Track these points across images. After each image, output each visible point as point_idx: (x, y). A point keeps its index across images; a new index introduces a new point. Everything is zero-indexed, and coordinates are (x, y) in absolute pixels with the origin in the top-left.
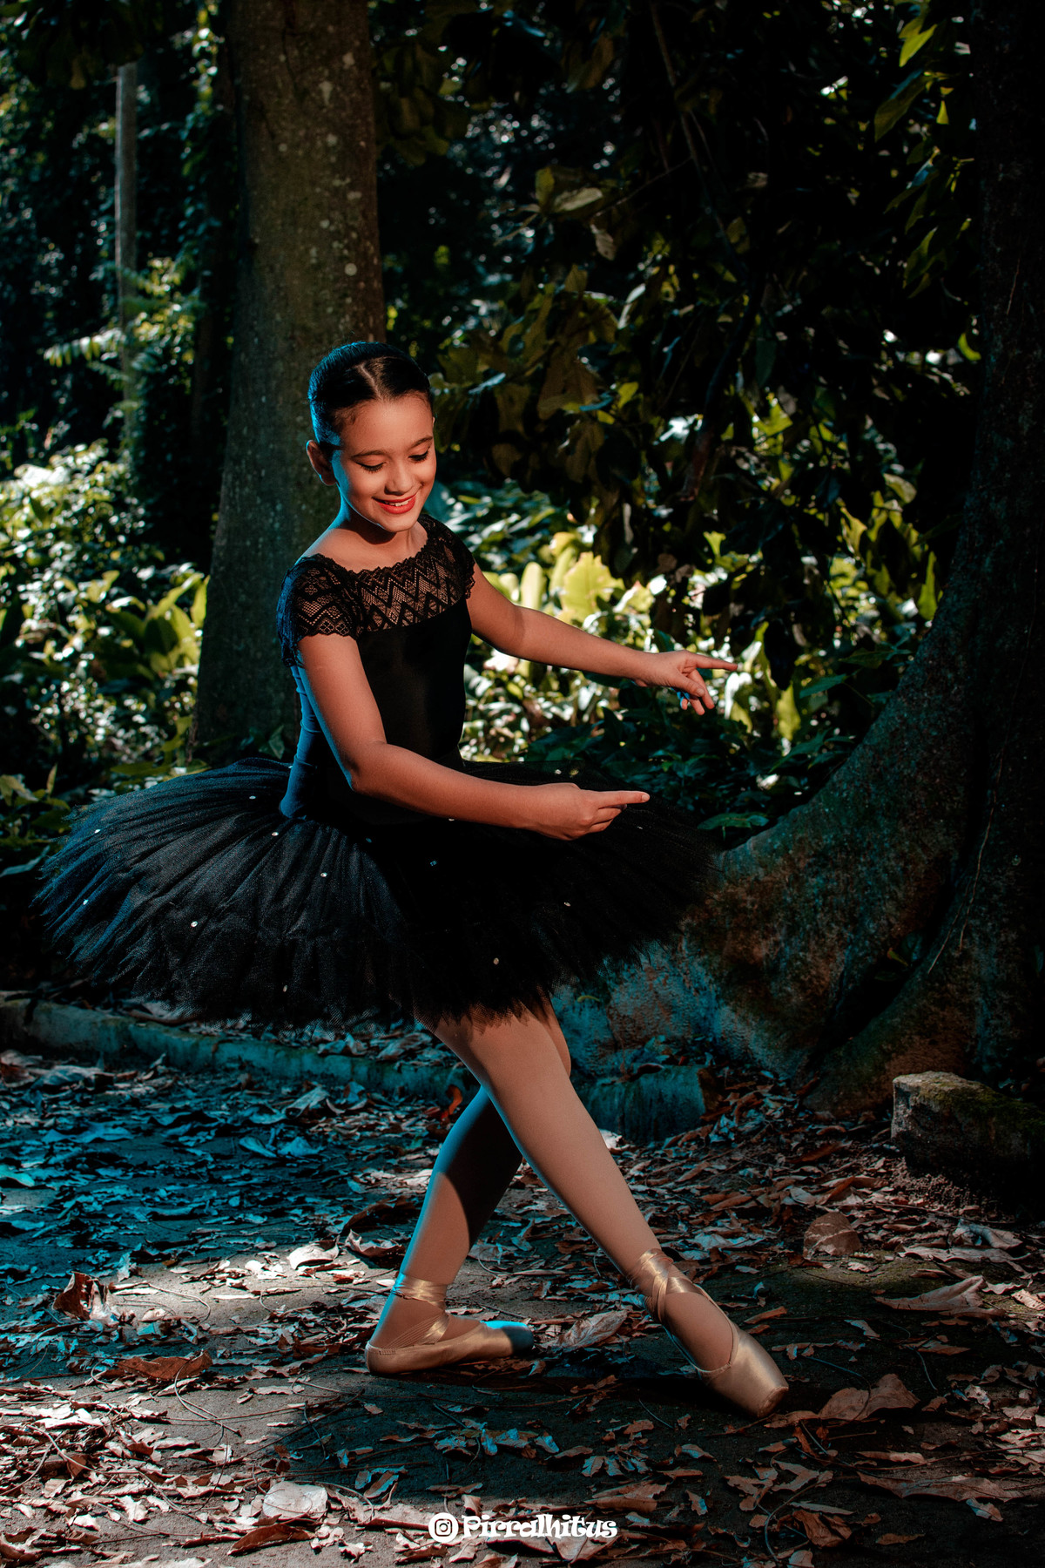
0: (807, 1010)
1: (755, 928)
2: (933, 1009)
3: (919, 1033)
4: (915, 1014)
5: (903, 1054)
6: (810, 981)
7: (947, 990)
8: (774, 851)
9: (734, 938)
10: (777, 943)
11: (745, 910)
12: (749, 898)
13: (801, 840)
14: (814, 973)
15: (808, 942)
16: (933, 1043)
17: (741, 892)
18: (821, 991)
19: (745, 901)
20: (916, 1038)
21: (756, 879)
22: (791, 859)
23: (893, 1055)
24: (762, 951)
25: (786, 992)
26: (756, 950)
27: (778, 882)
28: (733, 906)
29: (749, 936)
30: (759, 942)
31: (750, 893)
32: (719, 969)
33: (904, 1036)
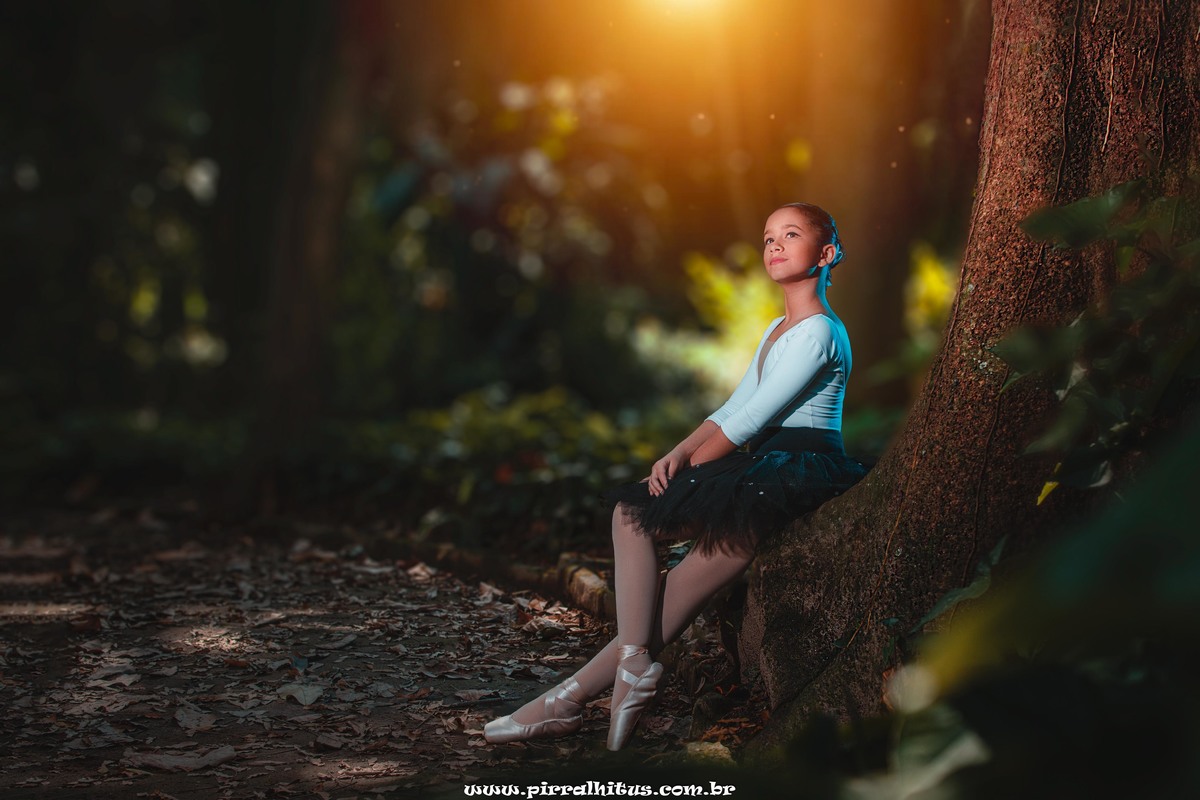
1: (808, 582)
4: (829, 682)
9: (791, 589)
10: (819, 599)
11: (805, 566)
12: (810, 556)
15: (831, 601)
17: (805, 548)
19: (807, 557)
21: (816, 540)
22: (839, 525)
24: (809, 604)
25: (808, 643)
26: (806, 602)
27: (829, 545)
28: (797, 560)
29: (802, 589)
30: (809, 596)
31: (811, 550)
32: (772, 614)
33: (818, 701)
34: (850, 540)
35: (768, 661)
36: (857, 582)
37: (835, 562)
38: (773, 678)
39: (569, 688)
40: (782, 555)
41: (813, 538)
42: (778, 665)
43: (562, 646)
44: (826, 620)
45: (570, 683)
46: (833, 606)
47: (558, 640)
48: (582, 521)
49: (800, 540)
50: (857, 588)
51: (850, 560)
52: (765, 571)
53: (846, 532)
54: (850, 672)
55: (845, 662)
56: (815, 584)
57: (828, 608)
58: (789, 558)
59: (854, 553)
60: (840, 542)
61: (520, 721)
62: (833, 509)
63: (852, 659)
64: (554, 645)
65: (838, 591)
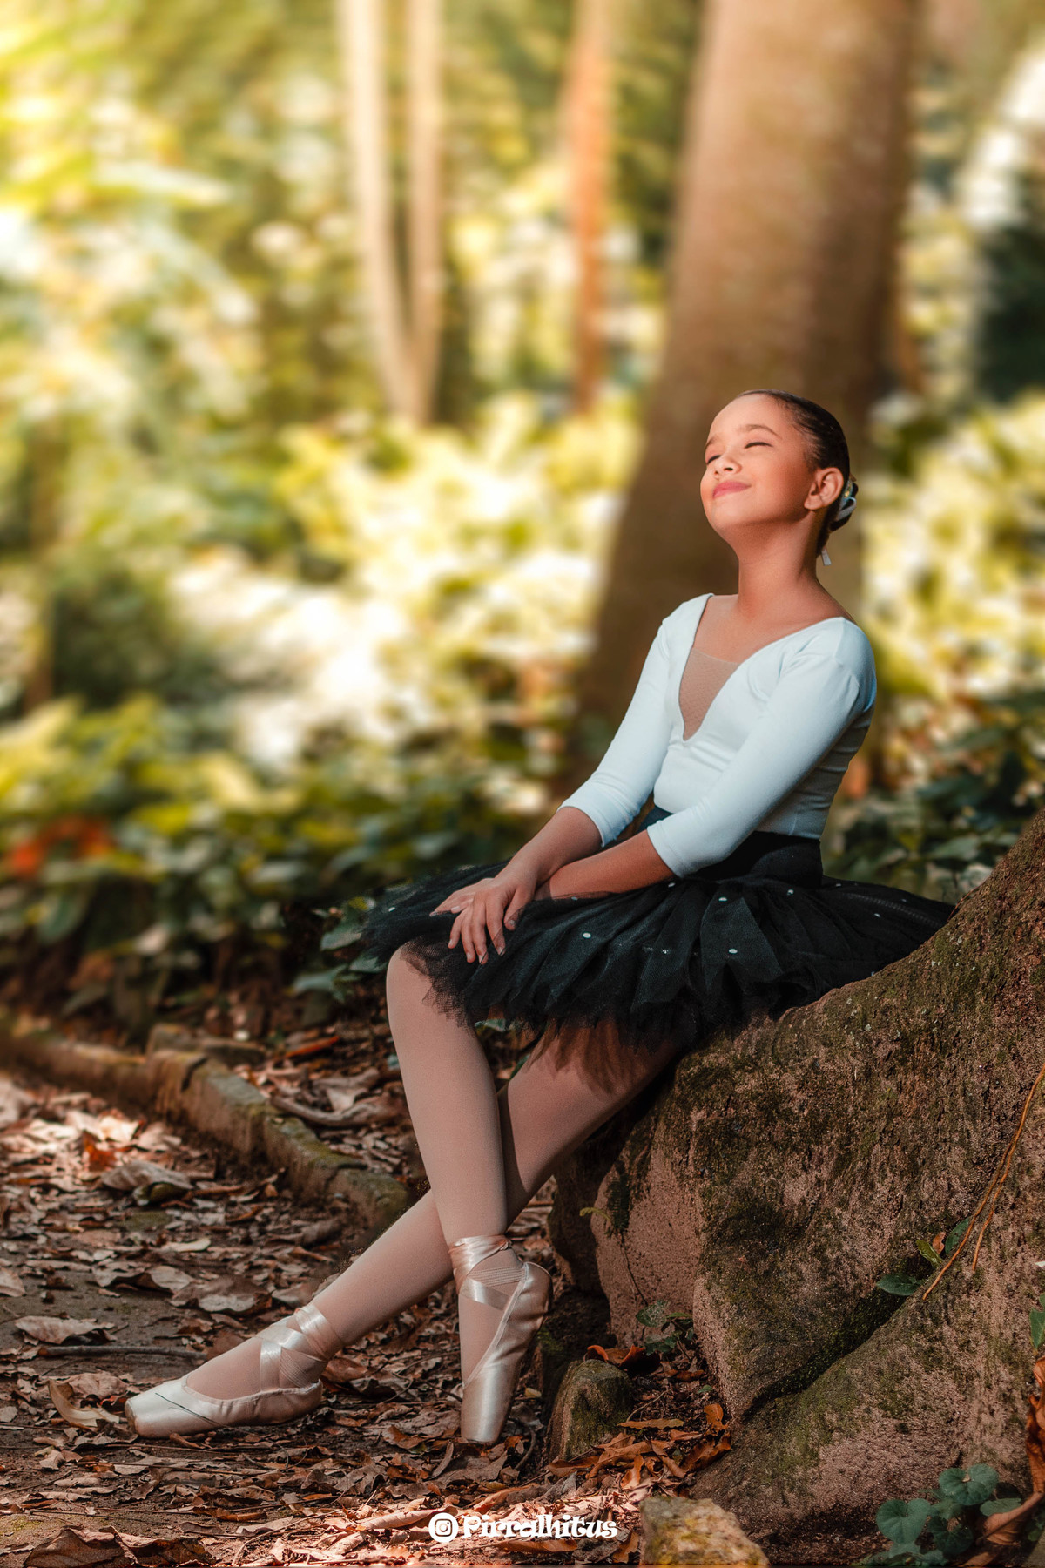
0: (819, 1311)
1: (795, 1149)
2: (914, 1365)
3: (883, 1406)
4: (885, 1367)
5: (851, 1436)
6: (838, 1262)
7: (941, 1338)
8: (849, 1020)
9: (758, 1160)
10: (819, 1183)
11: (787, 1115)
12: (800, 1096)
13: (887, 1009)
14: (847, 1248)
15: (850, 1191)
16: (903, 1429)
17: (790, 1080)
18: (852, 1283)
19: (792, 1099)
20: (876, 1412)
21: (814, 1066)
22: (867, 1040)
23: (836, 1435)
24: (796, 1191)
25: (799, 1273)
26: (789, 1188)
27: (842, 1077)
28: (772, 1104)
29: (782, 1162)
30: (795, 1176)
31: (801, 1086)
32: (720, 1208)
33: (859, 1403)
34: (892, 1071)
35: (717, 1304)
36: (912, 1158)
37: (856, 1114)
38: (729, 1341)
39: (307, 1326)
40: (739, 1090)
41: (807, 1062)
42: (740, 1313)
43: (189, 1222)
44: (838, 1229)
45: (308, 1316)
46: (854, 1201)
47: (176, 1207)
48: (189, 959)
49: (778, 1063)
50: (913, 1170)
51: (892, 1112)
52: (701, 1122)
53: (881, 1053)
54: (932, 1350)
55: (921, 1329)
56: (810, 1153)
57: (843, 1203)
58: (754, 1098)
59: (902, 1099)
60: (868, 1074)
61: (207, 1391)
62: (851, 1007)
63: (937, 1323)
64: (171, 1219)
65: (866, 1174)
